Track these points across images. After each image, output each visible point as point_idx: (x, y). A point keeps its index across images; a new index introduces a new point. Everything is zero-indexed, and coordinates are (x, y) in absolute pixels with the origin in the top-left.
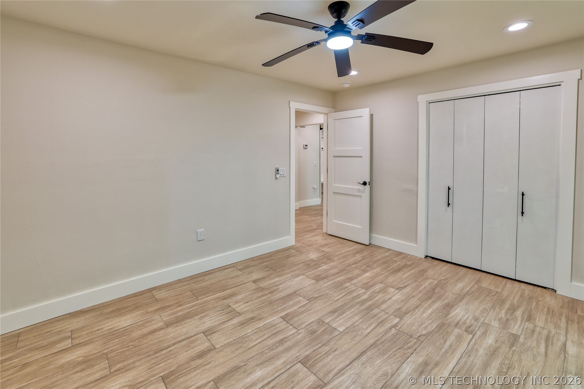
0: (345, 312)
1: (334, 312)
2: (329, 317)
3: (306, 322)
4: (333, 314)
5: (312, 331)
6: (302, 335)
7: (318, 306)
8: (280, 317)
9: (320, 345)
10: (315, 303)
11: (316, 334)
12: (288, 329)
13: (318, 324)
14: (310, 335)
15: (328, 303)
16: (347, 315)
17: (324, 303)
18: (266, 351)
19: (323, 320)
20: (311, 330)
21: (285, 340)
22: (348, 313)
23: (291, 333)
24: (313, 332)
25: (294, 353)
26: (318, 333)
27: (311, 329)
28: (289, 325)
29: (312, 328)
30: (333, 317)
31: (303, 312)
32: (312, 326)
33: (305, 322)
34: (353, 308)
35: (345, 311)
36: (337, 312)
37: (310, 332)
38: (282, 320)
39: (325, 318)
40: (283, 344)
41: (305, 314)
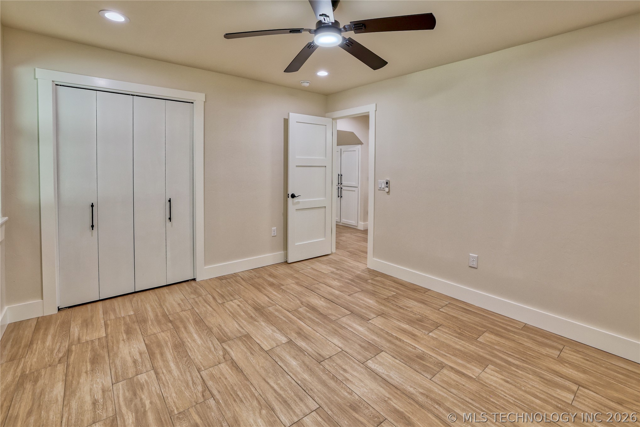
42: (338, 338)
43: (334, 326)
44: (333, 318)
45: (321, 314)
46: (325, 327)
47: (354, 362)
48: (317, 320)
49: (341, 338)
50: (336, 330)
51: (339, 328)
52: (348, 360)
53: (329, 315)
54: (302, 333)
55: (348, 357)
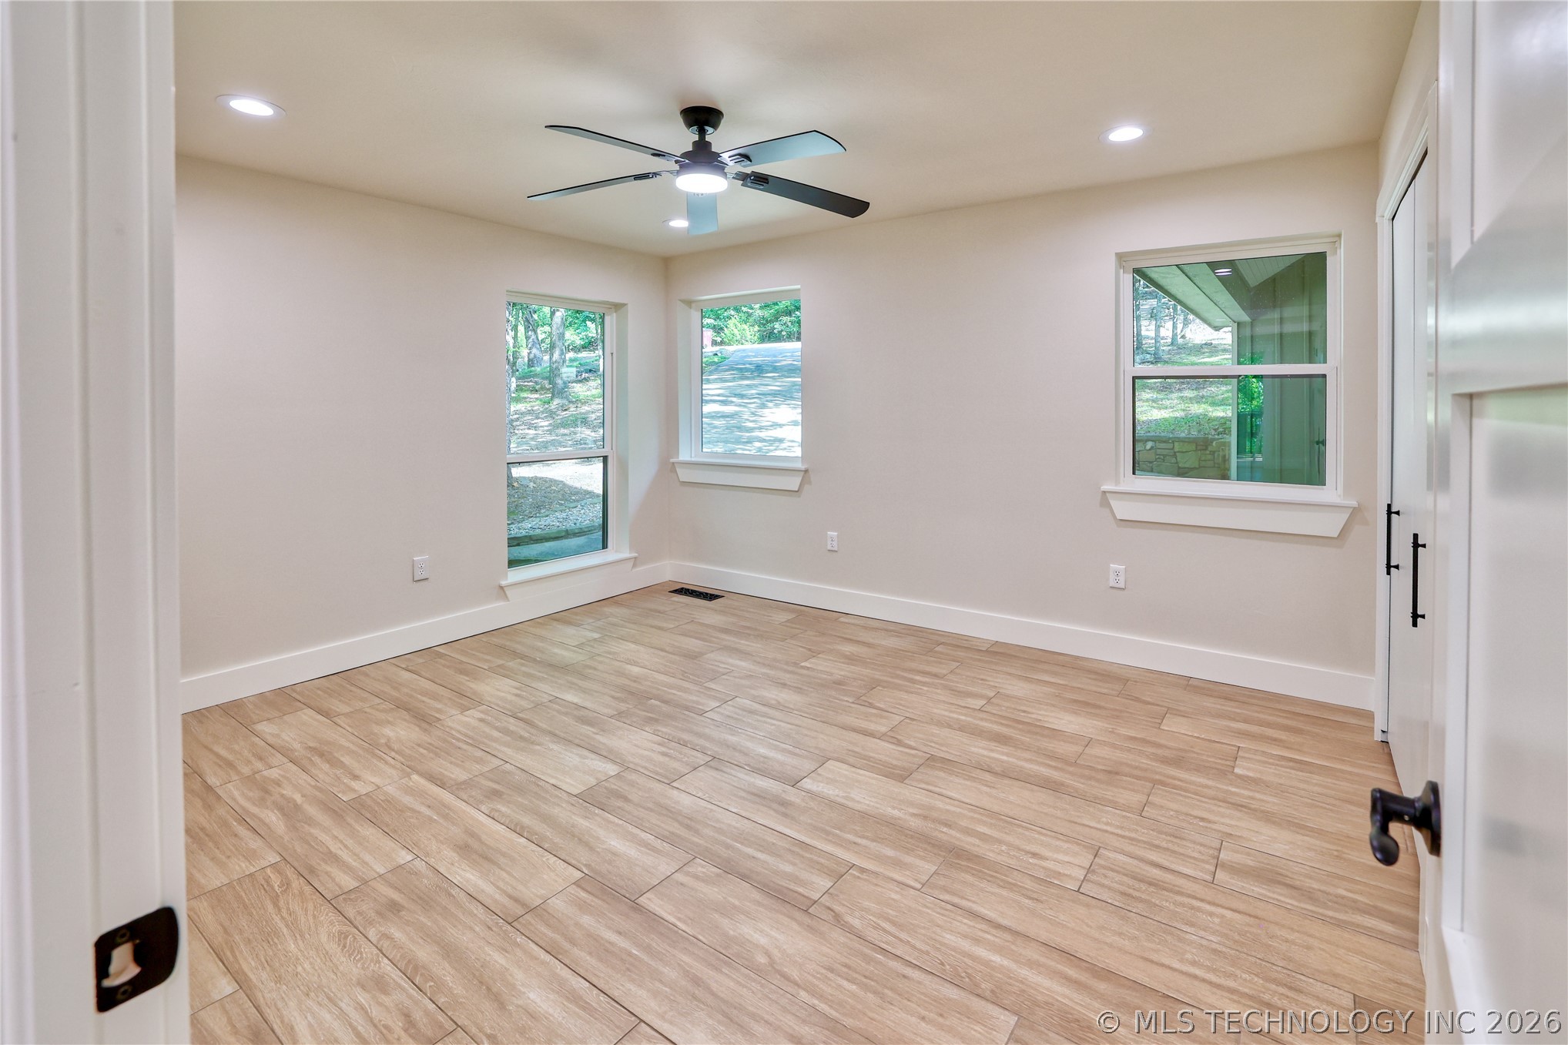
42: (681, 808)
43: (696, 840)
44: (700, 869)
45: (744, 877)
46: (720, 831)
47: (646, 768)
48: (750, 851)
49: (674, 808)
50: (688, 827)
51: (679, 836)
52: (658, 769)
53: (718, 875)
54: (775, 806)
55: (657, 773)
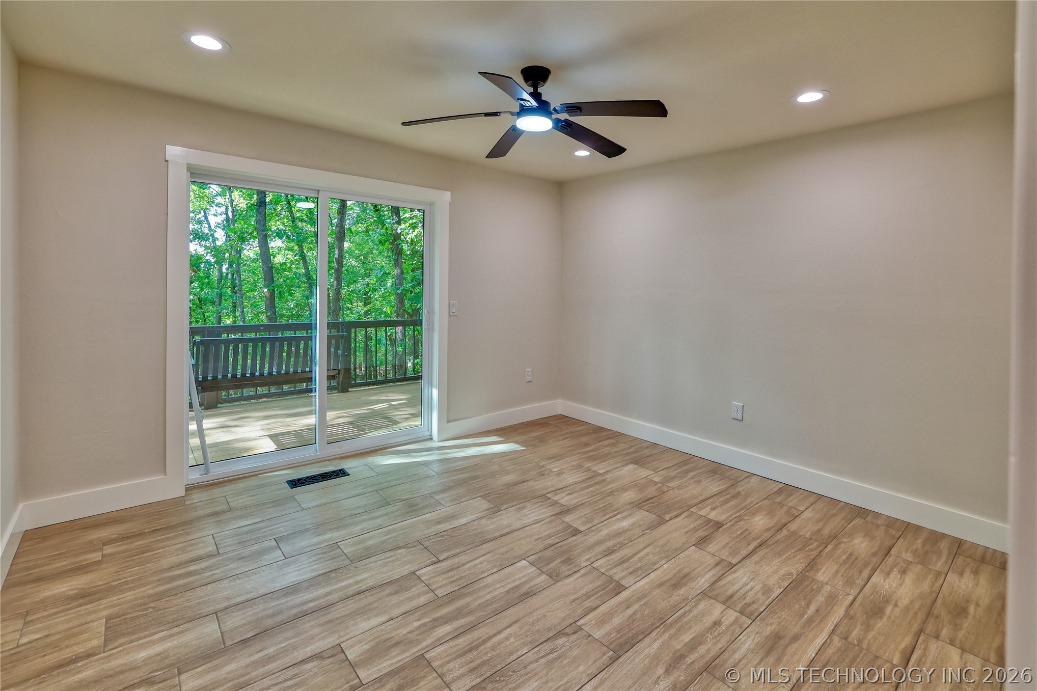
0: (506, 593)
1: (528, 593)
2: (539, 584)
3: (579, 578)
4: (531, 589)
5: (569, 563)
6: (584, 559)
7: (558, 609)
8: (627, 588)
9: (558, 545)
10: (564, 619)
11: (563, 559)
12: (606, 567)
13: (559, 573)
14: (571, 558)
15: (535, 616)
16: (504, 586)
17: (544, 616)
18: (626, 542)
19: (551, 580)
20: (571, 564)
21: (606, 553)
22: (502, 590)
23: (600, 562)
24: (567, 561)
25: (591, 539)
26: (560, 560)
27: (571, 566)
28: (607, 574)
29: (568, 567)
30: (532, 584)
31: (588, 596)
32: (569, 570)
33: (581, 576)
34: (487, 600)
35: (506, 595)
36: (522, 593)
37: (571, 562)
38: (623, 582)
39: (546, 582)
40: (608, 549)
41: (583, 591)
